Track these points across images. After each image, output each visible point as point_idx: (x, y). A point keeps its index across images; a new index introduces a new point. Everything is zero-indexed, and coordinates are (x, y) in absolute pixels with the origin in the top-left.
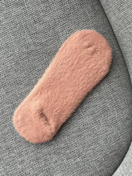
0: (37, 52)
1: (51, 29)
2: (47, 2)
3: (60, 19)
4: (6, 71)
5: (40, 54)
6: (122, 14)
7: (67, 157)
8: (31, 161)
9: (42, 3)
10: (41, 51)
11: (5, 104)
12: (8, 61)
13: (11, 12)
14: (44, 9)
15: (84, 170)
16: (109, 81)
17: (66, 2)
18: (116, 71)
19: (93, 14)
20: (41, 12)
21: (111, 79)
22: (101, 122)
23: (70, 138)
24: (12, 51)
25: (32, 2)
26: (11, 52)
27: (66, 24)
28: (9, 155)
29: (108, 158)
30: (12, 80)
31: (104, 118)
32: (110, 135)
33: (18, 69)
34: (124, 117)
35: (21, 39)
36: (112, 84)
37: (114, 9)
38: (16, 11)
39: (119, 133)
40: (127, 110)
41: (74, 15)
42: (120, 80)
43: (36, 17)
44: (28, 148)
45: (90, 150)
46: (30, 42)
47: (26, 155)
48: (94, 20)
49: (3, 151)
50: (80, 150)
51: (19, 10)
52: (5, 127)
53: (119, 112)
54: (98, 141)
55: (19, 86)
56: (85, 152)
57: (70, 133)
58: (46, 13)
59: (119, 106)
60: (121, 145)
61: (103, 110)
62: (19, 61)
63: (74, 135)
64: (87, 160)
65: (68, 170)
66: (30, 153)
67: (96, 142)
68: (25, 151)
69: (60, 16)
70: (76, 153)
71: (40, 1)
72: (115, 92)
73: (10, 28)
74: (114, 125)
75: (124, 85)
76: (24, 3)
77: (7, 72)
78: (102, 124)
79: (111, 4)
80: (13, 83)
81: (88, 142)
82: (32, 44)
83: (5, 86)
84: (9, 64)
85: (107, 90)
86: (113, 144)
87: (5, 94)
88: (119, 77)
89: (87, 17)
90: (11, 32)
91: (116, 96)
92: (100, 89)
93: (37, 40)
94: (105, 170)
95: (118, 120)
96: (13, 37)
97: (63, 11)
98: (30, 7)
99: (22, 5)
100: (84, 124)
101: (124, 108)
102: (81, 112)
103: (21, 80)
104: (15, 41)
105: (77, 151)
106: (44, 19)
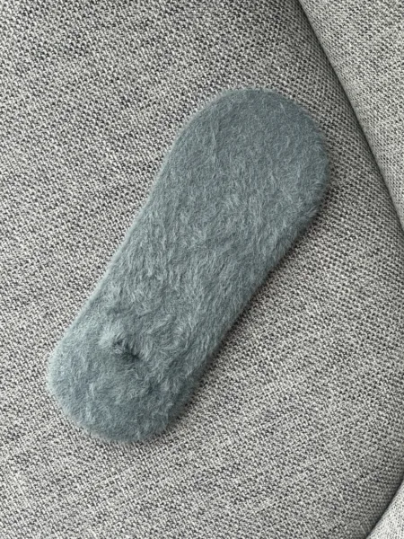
0: (133, 191)
1: (173, 121)
2: (159, 42)
3: (200, 92)
4: (43, 250)
5: (142, 196)
7: (232, 497)
8: (126, 513)
9: (143, 46)
10: (145, 186)
11: (44, 350)
12: (47, 222)
13: (50, 73)
14: (150, 64)
15: (284, 530)
16: (348, 265)
17: (214, 40)
18: (369, 235)
19: (295, 70)
20: (141, 73)
21: (355, 261)
22: (330, 389)
23: (241, 440)
24: (60, 190)
25: (112, 45)
26: (55, 193)
28: (60, 500)
29: (354, 492)
30: (61, 277)
31: (340, 376)
32: (357, 425)
33: (79, 242)
34: (396, 371)
35: (86, 155)
36: (358, 273)
38: (67, 70)
39: (383, 418)
41: (239, 77)
42: (380, 261)
43: (127, 89)
44: (116, 477)
45: (302, 472)
46: (111, 162)
47: (110, 497)
48: (300, 89)
49: (43, 488)
50: (272, 474)
51: (76, 68)
52: (44, 417)
53: (383, 354)
54: (323, 446)
55: (83, 292)
56: (286, 480)
57: (240, 424)
58: (158, 73)
59: (381, 338)
60: (390, 453)
61: (336, 354)
62: (79, 220)
63: (252, 431)
64: (294, 503)
65: (238, 534)
66: (122, 489)
67: (317, 448)
68: (108, 485)
69: (199, 83)
70: (260, 483)
71: (139, 41)
72: (369, 296)
73: (49, 124)
74: (369, 395)
75: (393, 273)
76: (88, 46)
77: (45, 253)
78: (335, 395)
80: (65, 287)
81: (294, 448)
82: (118, 167)
83: (41, 294)
84: (51, 230)
85: (344, 292)
86: (367, 452)
87: (42, 320)
88: (379, 253)
89: (278, 82)
90: (53, 134)
91: (372, 310)
92: (324, 291)
93: (133, 156)
94: (346, 527)
95: (381, 380)
96: (59, 150)
97: (206, 66)
98: (108, 59)
99: (82, 52)
100: (281, 396)
101: (396, 343)
102: (272, 363)
103: (90, 276)
104: (67, 160)
105: (262, 477)
106: (150, 92)
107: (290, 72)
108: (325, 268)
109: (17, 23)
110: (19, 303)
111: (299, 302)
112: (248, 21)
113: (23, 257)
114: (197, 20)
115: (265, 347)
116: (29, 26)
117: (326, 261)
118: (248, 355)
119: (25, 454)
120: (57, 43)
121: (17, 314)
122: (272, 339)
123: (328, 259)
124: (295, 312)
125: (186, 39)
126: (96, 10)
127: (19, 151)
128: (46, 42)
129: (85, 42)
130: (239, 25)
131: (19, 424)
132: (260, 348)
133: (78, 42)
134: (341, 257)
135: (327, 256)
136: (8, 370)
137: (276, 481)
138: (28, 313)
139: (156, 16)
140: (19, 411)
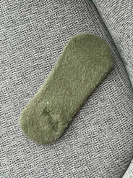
0: (43, 66)
1: (55, 43)
2: (51, 18)
3: (64, 34)
4: (14, 84)
5: (45, 67)
6: (122, 28)
7: (74, 166)
8: (40, 171)
10: (46, 64)
11: (13, 117)
12: (15, 76)
13: (16, 28)
14: (48, 25)
15: (92, 177)
16: (112, 90)
17: (68, 18)
18: (118, 80)
20: (45, 28)
21: (114, 89)
22: (106, 130)
23: (77, 147)
24: (19, 65)
25: (36, 19)
27: (69, 38)
28: (18, 166)
30: (19, 93)
31: (109, 126)
32: (115, 142)
33: (25, 82)
34: (128, 125)
35: (27, 54)
36: (115, 93)
37: (114, 23)
38: (22, 27)
39: (124, 140)
40: (130, 118)
41: (76, 29)
42: (122, 89)
43: (40, 33)
44: (37, 159)
45: (97, 158)
46: (35, 56)
47: (35, 165)
48: (96, 33)
49: (13, 162)
50: (88, 158)
51: (24, 27)
52: (13, 139)
53: (123, 119)
54: (104, 149)
55: (26, 98)
56: (92, 160)
57: (77, 142)
58: (50, 28)
59: (123, 114)
60: (126, 152)
61: (108, 119)
62: (25, 75)
63: (81, 144)
64: (95, 168)
66: (39, 163)
67: (102, 150)
68: (34, 162)
69: (63, 31)
70: (84, 162)
71: (44, 18)
72: (119, 100)
73: (16, 44)
74: (119, 132)
75: (127, 93)
77: (14, 86)
78: (108, 132)
79: (111, 18)
80: (21, 96)
81: (94, 150)
82: (38, 58)
83: (13, 99)
84: (16, 78)
85: (110, 99)
86: (119, 151)
87: (13, 107)
88: (122, 86)
89: (89, 31)
90: (17, 48)
91: (120, 105)
92: (104, 98)
93: (42, 54)
94: (112, 177)
95: (123, 127)
96: (19, 53)
97: (66, 26)
98: (35, 24)
99: (26, 22)
100: (90, 132)
101: (128, 115)
102: (87, 122)
103: (28, 93)
104: (22, 56)
105: (84, 159)
106: (48, 34)
107: (92, 28)
108: (104, 91)
109: (6, 12)
110: (6, 101)
111: (96, 102)
112: (79, 12)
113: (7, 87)
114: (63, 11)
115: (85, 116)
116: (10, 13)
117: (104, 88)
118: (79, 119)
119: (7, 151)
120: (18, 19)
121: (5, 105)
122: (87, 114)
123: (105, 88)
124: (95, 105)
125: (59, 17)
126: (31, 8)
127: (6, 53)
128: (15, 19)
129: (27, 19)
130: (76, 13)
131: (5, 141)
132: (83, 117)
133: (25, 18)
134: (109, 87)
135: (105, 87)
136: (2, 123)
137: (89, 161)
138: (9, 105)
139: (50, 10)
140: (6, 137)
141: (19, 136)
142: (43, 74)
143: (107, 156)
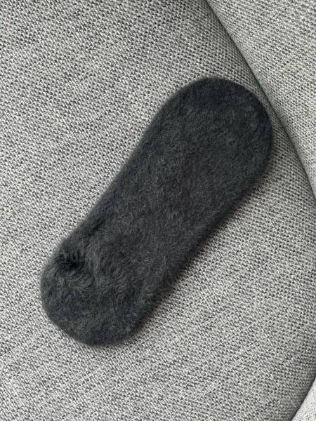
0: (81, 147)
1: (107, 87)
2: (89, 27)
3: (125, 62)
4: (14, 199)
5: (88, 149)
6: (268, 31)
7: (184, 384)
8: (100, 403)
9: (77, 31)
10: (90, 141)
11: (23, 279)
12: (16, 177)
13: (7, 60)
14: (84, 44)
15: (229, 408)
16: (258, 190)
17: (133, 21)
18: (272, 165)
19: (200, 39)
20: (78, 53)
21: (264, 186)
22: (253, 290)
23: (186, 337)
24: (23, 150)
25: (53, 33)
26: (19, 153)
27: (140, 72)
28: (47, 398)
29: (282, 372)
30: (31, 219)
31: (261, 279)
32: (278, 317)
33: (43, 191)
34: (306, 271)
35: (41, 121)
36: (267, 196)
37: (247, 22)
38: (20, 56)
39: (299, 310)
40: (310, 253)
41: (155, 48)
42: (283, 185)
43: (68, 66)
44: (90, 375)
45: (238, 358)
46: (61, 125)
47: (87, 392)
48: (205, 54)
49: (33, 389)
50: (214, 362)
51: (24, 54)
52: (28, 332)
53: (293, 259)
54: (253, 336)
55: (49, 230)
56: (226, 366)
57: (185, 324)
58: (91, 51)
59: (291, 246)
60: (308, 338)
61: (255, 261)
62: (41, 173)
63: (195, 329)
64: (235, 384)
65: (192, 413)
66: (96, 385)
67: (248, 338)
68: (84, 382)
69: (124, 56)
70: (205, 371)
71: (73, 27)
72: (277, 213)
73: (10, 99)
74: (285, 292)
75: (296, 194)
76: (34, 36)
77: (17, 202)
78: (258, 294)
79: (240, 11)
80: (35, 227)
81: (229, 340)
82: (67, 128)
83: (17, 235)
84: (19, 183)
85: (257, 212)
86: (289, 338)
87: (20, 255)
88: (282, 178)
89: (187, 49)
90: (14, 108)
91: (280, 224)
93: (78, 118)
94: (279, 402)
95: (294, 279)
96: (20, 119)
97: (129, 42)
98: (51, 44)
99: (30, 41)
100: (215, 299)
101: (303, 249)
102: (204, 273)
103: (53, 217)
104: (27, 127)
105: (207, 365)
106: (87, 66)
107: (196, 41)
112: (158, 4)
114: (118, 7)
115: (198, 261)
119: (16, 363)
120: (10, 36)
122: (202, 254)
125: (110, 22)
126: (38, 7)
129: (32, 33)
130: (151, 7)
131: (9, 339)
132: (194, 262)
133: (27, 33)
137: (218, 368)
138: (8, 250)
139: (85, 7)
140: (9, 329)
141: (41, 324)
142: (83, 166)
143: (263, 351)
